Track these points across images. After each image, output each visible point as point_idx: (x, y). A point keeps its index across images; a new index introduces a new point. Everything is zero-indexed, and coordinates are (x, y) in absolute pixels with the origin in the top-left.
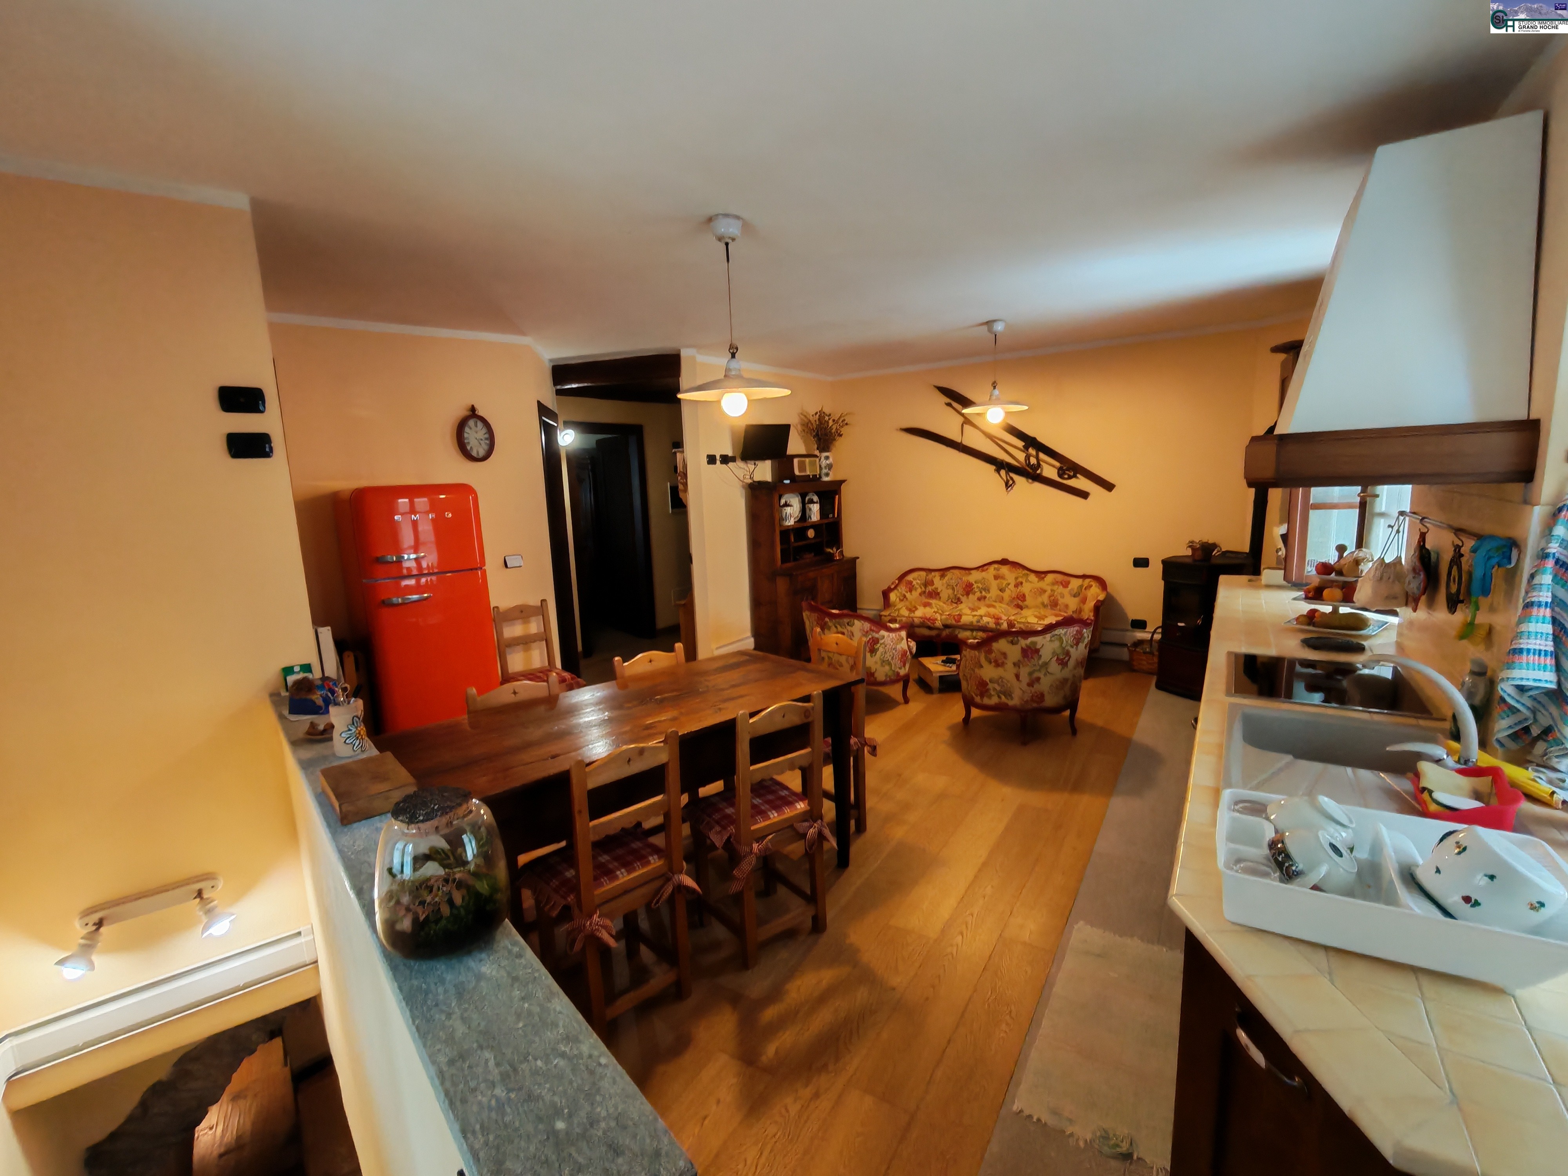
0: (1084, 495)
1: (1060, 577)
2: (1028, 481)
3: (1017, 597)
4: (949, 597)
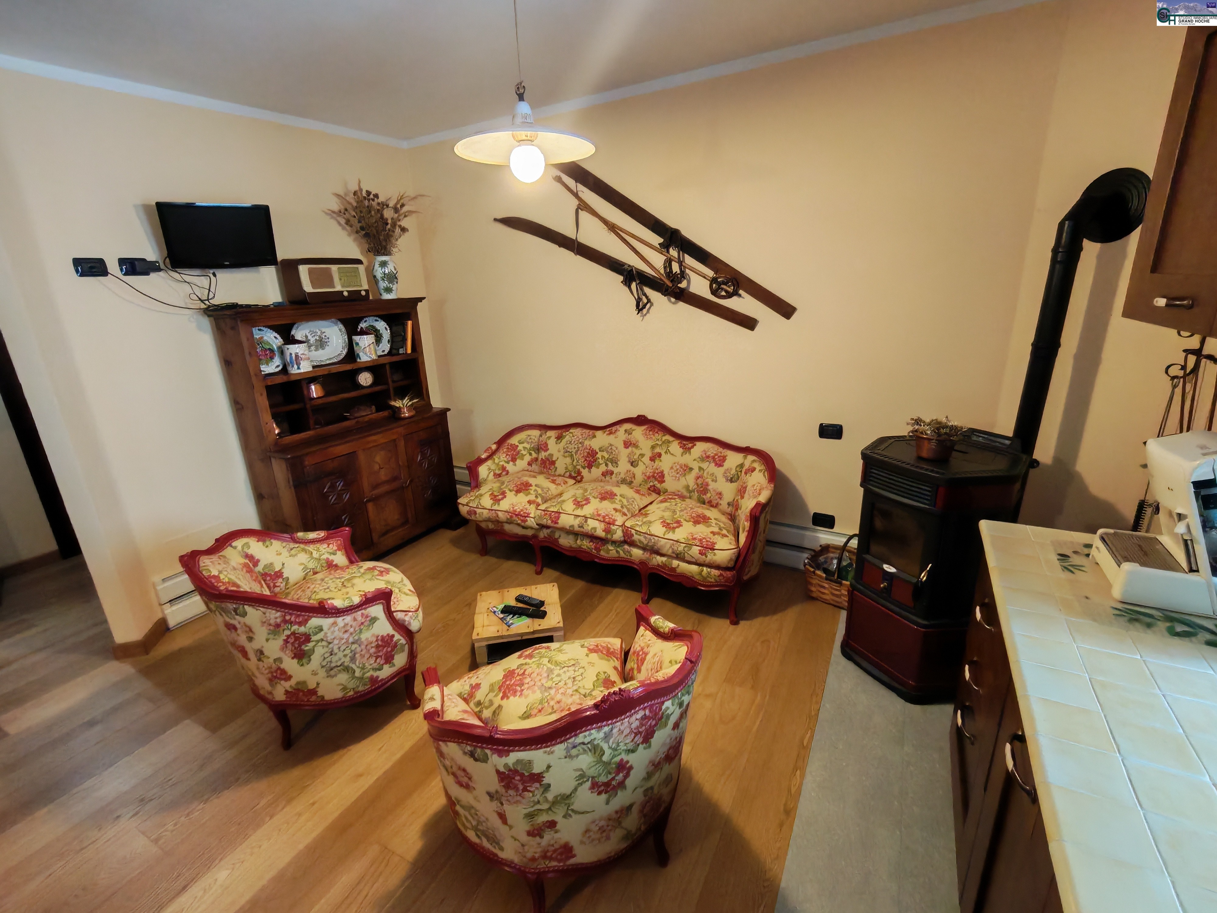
0: (749, 323)
1: (712, 449)
2: (670, 300)
3: (653, 476)
4: (566, 468)
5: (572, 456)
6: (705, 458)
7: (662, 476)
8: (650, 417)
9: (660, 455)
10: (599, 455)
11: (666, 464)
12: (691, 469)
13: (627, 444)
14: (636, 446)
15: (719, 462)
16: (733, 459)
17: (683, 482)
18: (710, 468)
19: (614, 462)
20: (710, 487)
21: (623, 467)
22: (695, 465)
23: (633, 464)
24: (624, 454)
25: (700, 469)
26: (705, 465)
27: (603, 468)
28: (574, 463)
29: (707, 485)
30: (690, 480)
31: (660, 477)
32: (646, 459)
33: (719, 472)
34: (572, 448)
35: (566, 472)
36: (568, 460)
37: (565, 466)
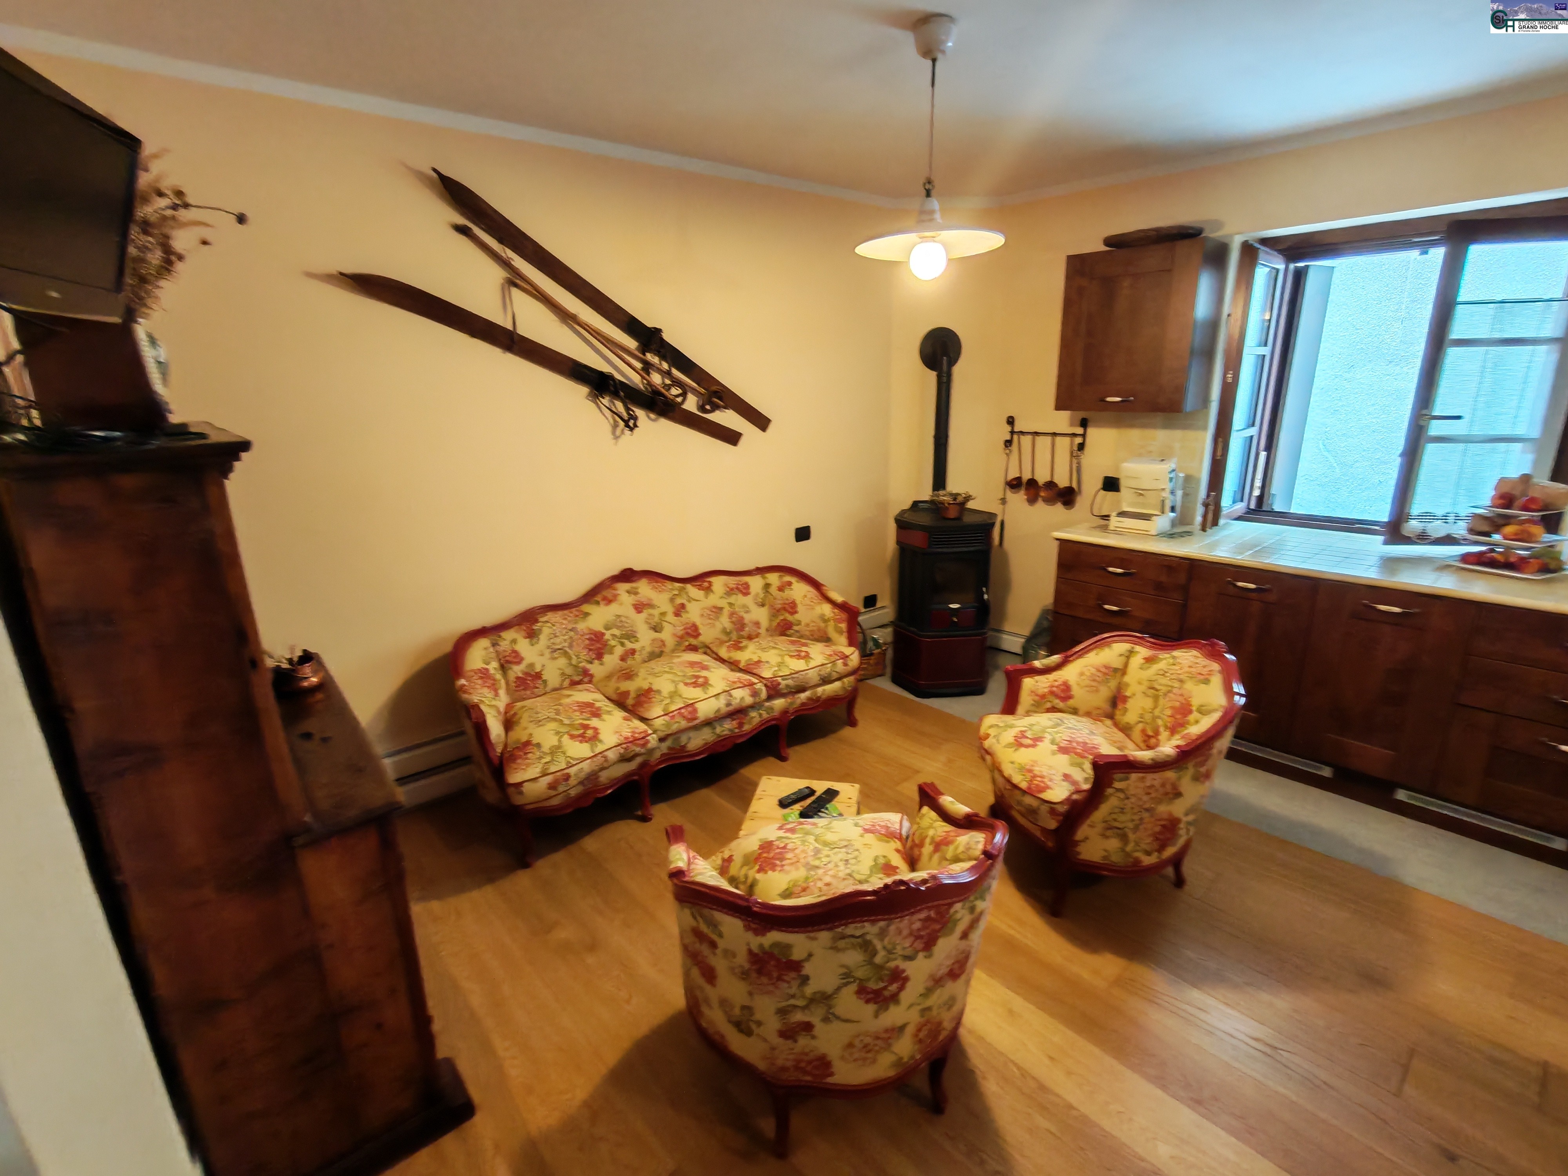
0: (731, 437)
3: (688, 634)
4: (563, 674)
5: (566, 654)
6: (730, 592)
7: (695, 627)
8: (637, 568)
9: (683, 606)
10: (607, 636)
11: (694, 614)
12: (721, 609)
13: (639, 608)
14: (650, 605)
15: (745, 590)
16: (756, 583)
17: (719, 626)
18: (739, 600)
19: (631, 636)
20: (746, 621)
21: (645, 639)
22: (723, 603)
23: (656, 628)
24: (639, 622)
25: (731, 604)
26: (732, 599)
27: (619, 651)
28: (574, 662)
29: (742, 618)
30: (725, 621)
31: (693, 631)
32: (670, 617)
33: (748, 600)
34: (561, 641)
35: (563, 681)
36: (562, 662)
37: (559, 672)
